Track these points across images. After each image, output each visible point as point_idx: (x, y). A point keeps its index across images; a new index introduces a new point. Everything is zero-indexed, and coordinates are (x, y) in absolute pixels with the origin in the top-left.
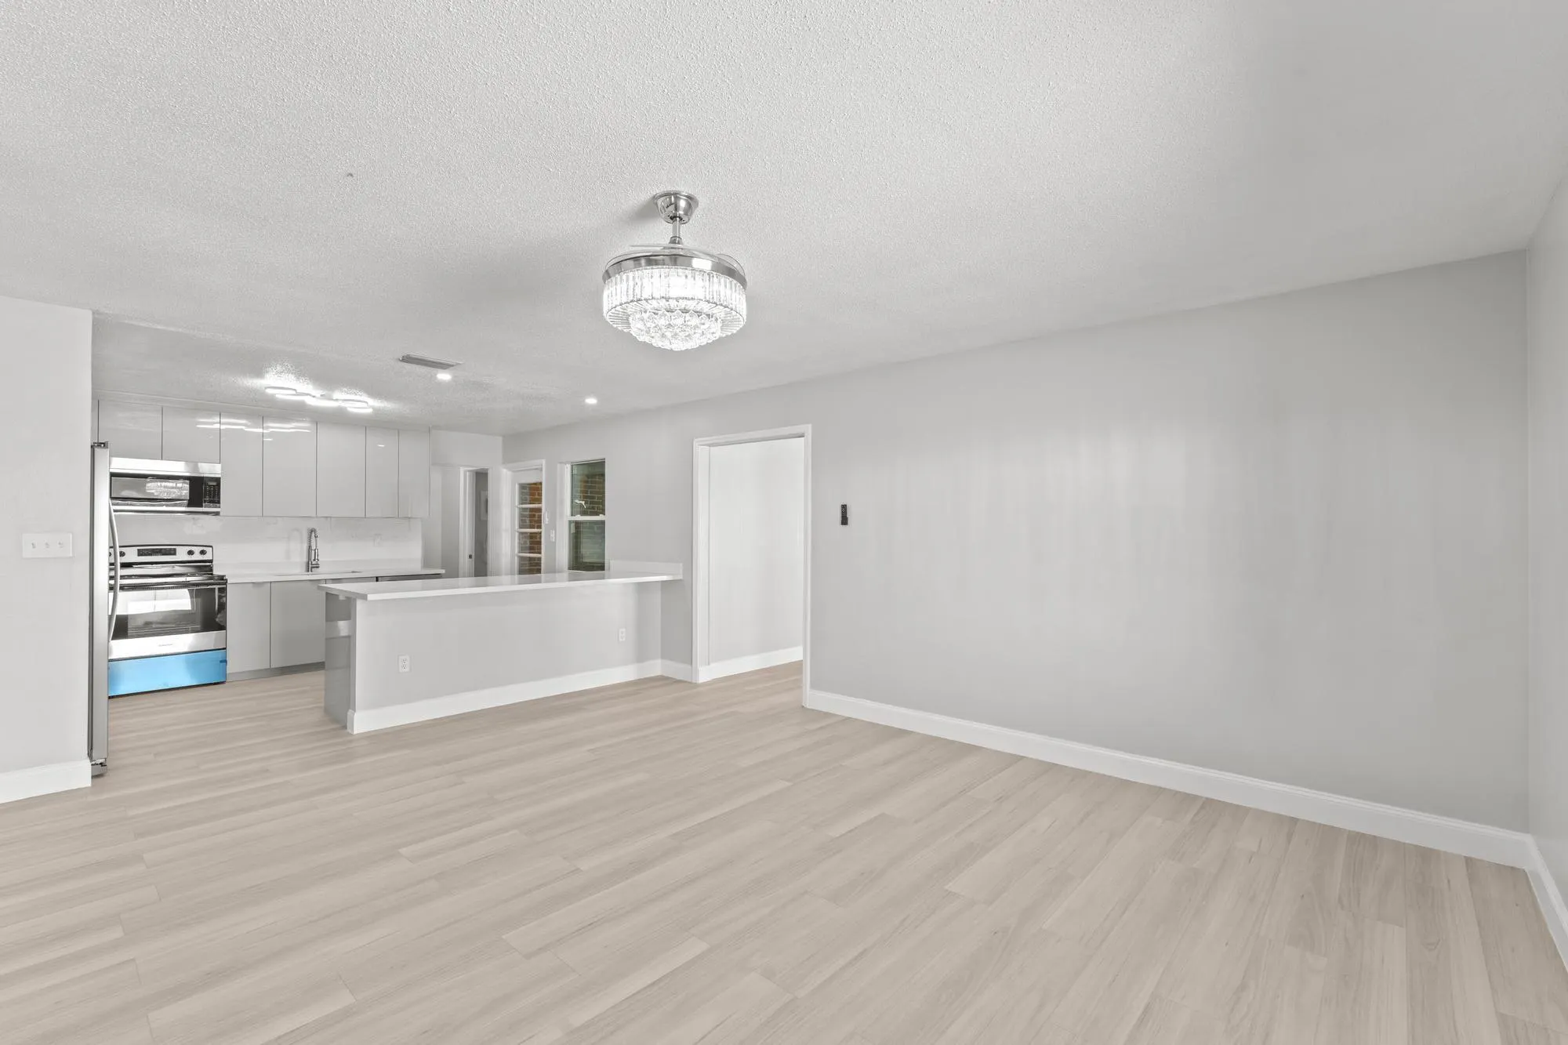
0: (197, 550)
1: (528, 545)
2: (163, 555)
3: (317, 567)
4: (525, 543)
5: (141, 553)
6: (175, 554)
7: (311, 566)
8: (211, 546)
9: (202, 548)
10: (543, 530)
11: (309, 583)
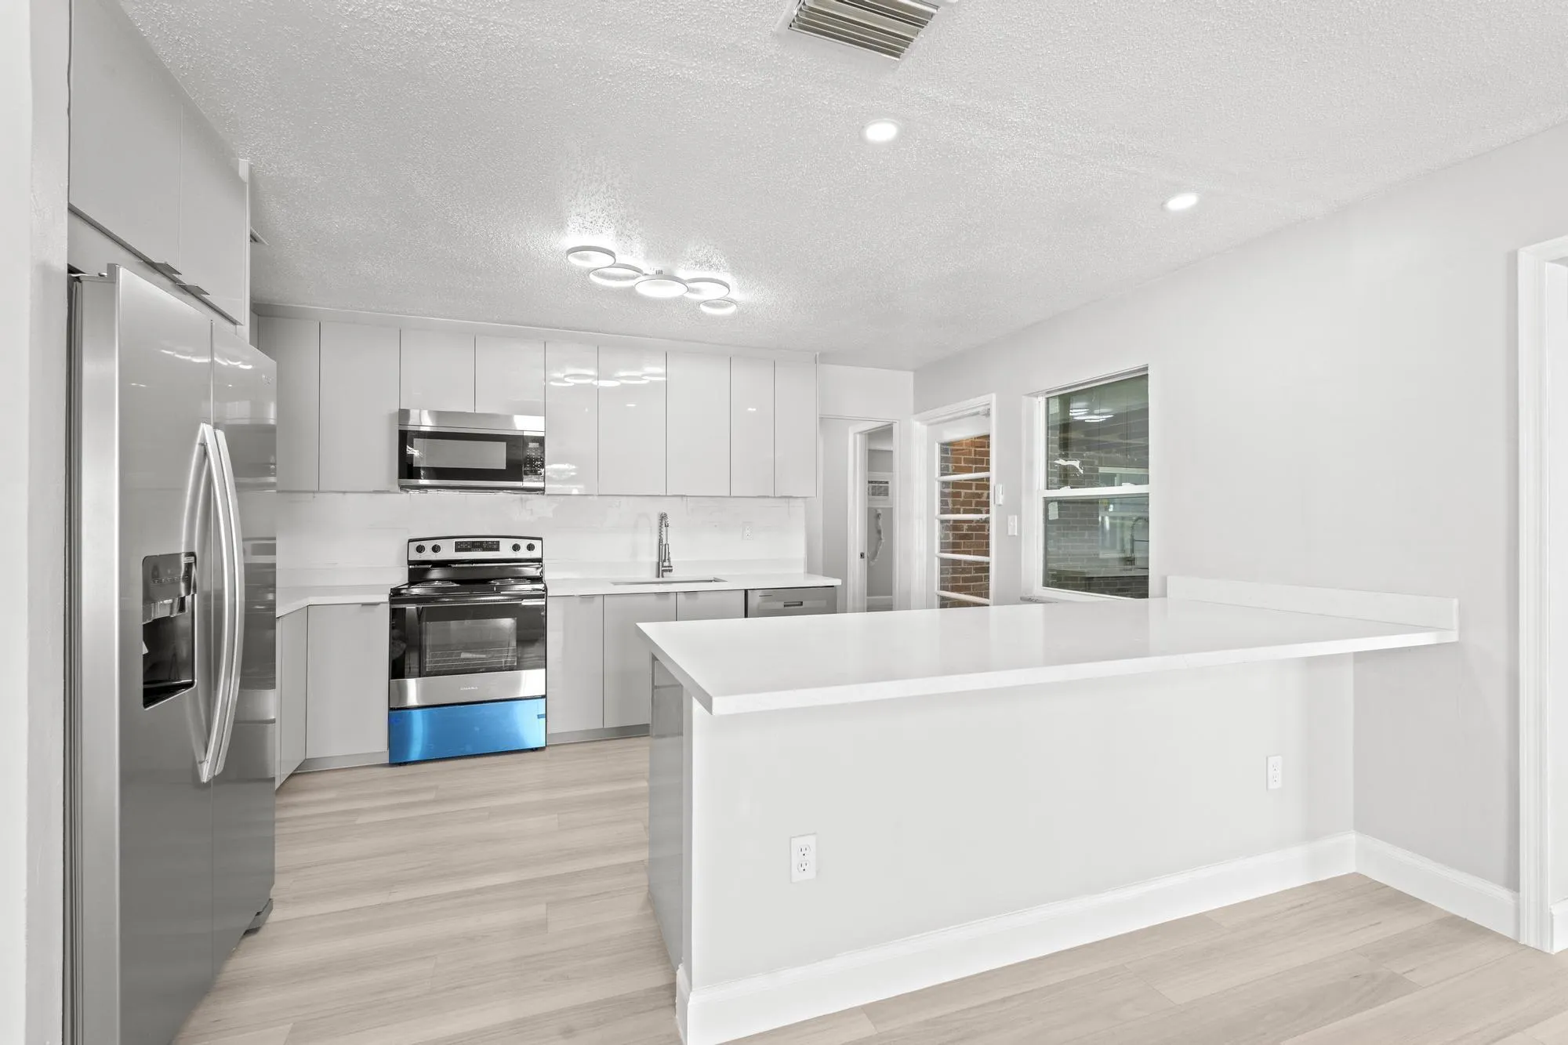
0: (524, 544)
1: (951, 540)
2: (484, 550)
3: (670, 571)
4: (946, 537)
5: (459, 548)
6: (497, 549)
7: (663, 567)
8: (541, 539)
9: (529, 542)
10: (993, 516)
11: (654, 597)
